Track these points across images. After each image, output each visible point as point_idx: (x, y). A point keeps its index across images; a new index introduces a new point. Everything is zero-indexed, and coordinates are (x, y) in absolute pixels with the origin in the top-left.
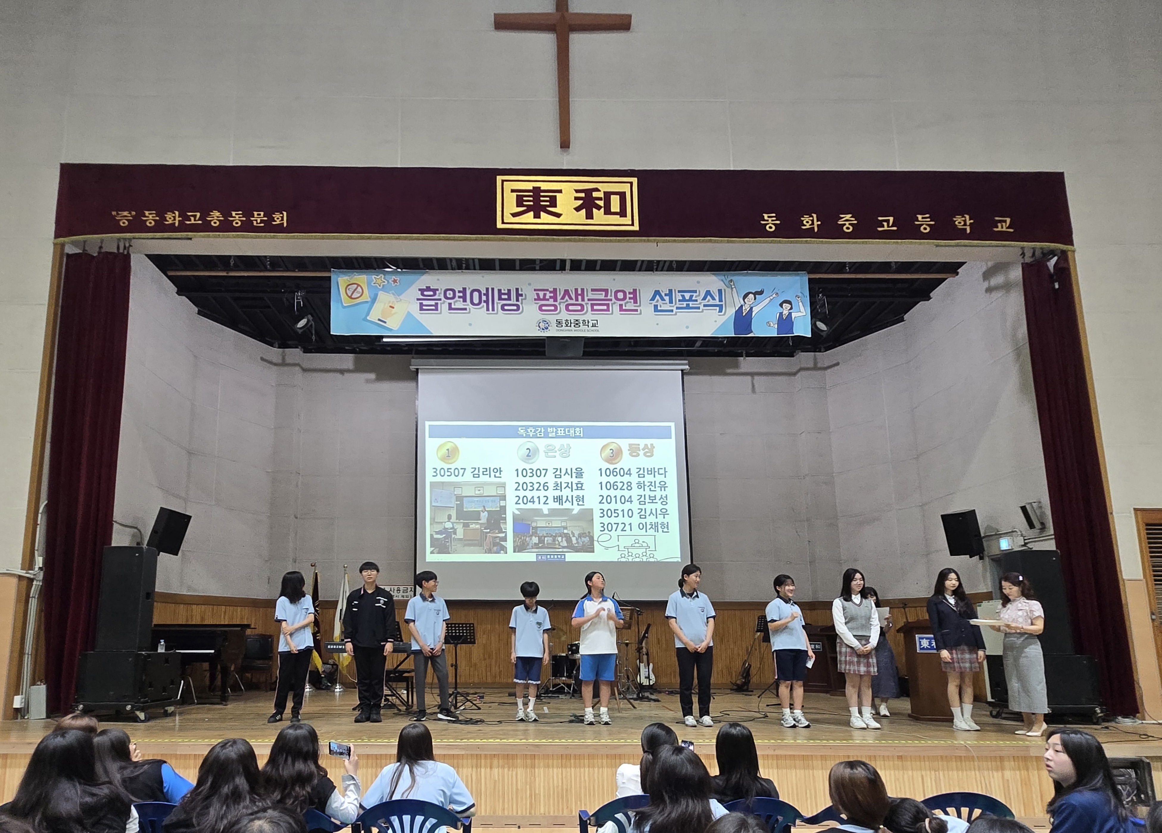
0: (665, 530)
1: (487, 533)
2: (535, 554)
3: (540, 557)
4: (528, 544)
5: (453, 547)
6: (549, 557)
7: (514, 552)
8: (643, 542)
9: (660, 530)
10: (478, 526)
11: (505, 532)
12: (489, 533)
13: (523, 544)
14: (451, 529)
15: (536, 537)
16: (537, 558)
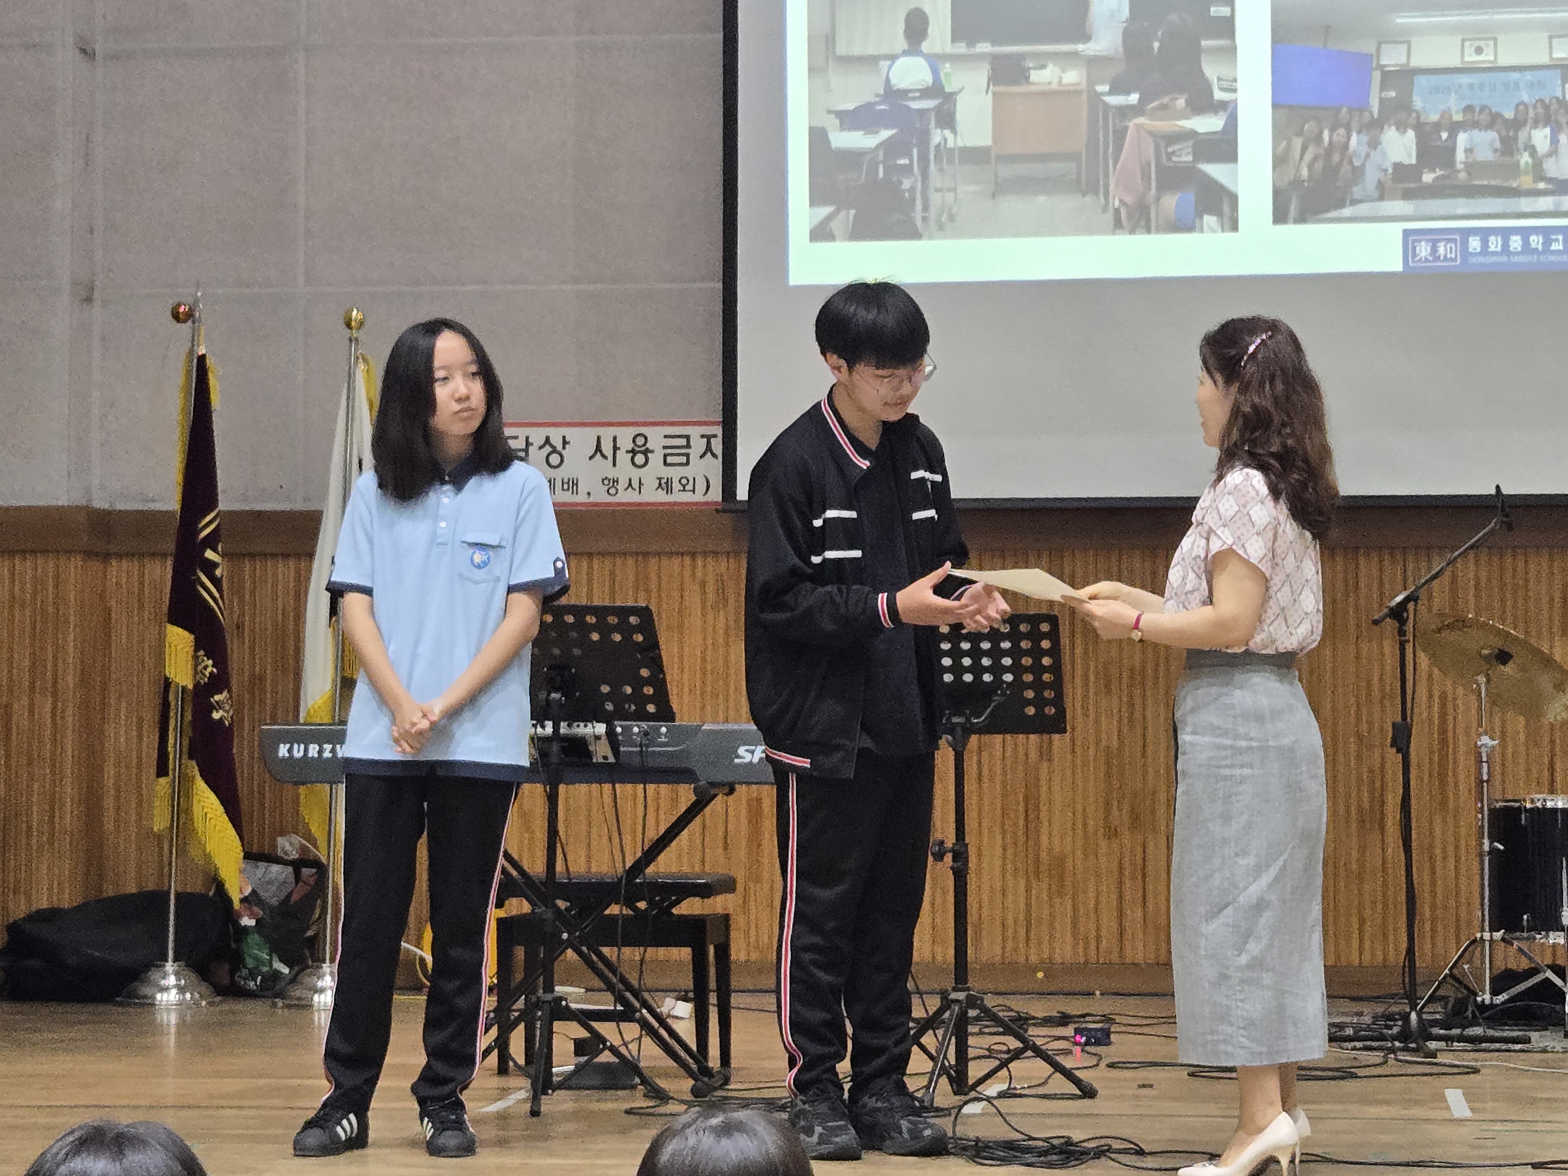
1: (1124, 112)
2: (1398, 228)
3: (1423, 250)
4: (1358, 173)
5: (935, 199)
6: (1474, 243)
7: (1280, 216)
10: (1073, 77)
11: (1229, 109)
12: (1137, 110)
13: (1331, 172)
14: (926, 93)
15: (1401, 127)
16: (1408, 249)
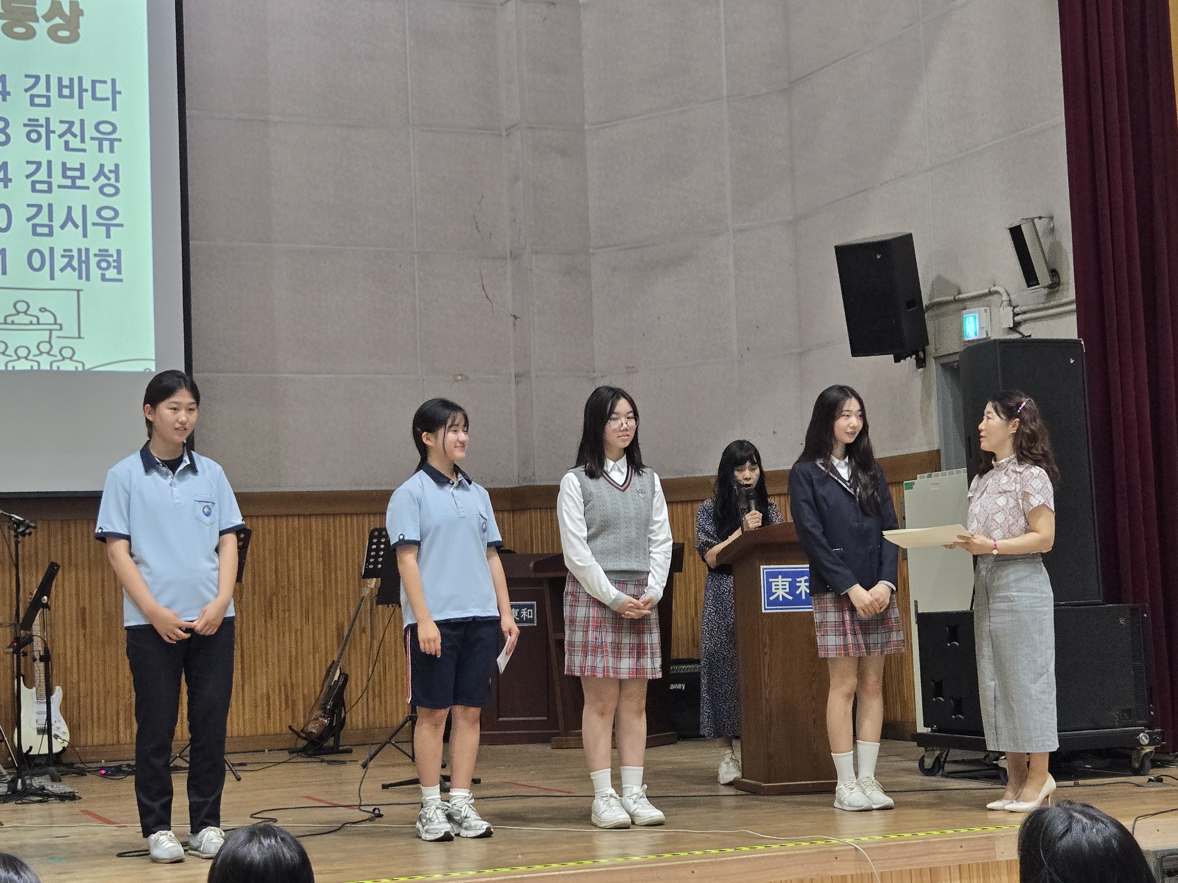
0: (112, 273)
8: (43, 310)
9: (96, 273)
